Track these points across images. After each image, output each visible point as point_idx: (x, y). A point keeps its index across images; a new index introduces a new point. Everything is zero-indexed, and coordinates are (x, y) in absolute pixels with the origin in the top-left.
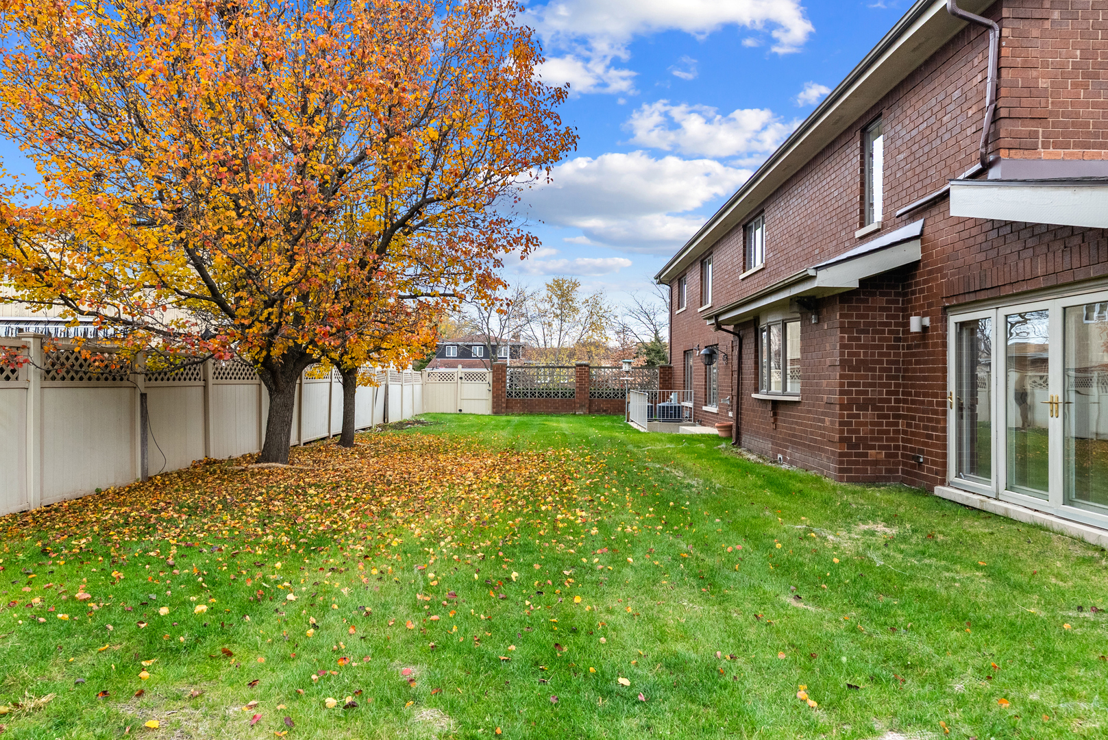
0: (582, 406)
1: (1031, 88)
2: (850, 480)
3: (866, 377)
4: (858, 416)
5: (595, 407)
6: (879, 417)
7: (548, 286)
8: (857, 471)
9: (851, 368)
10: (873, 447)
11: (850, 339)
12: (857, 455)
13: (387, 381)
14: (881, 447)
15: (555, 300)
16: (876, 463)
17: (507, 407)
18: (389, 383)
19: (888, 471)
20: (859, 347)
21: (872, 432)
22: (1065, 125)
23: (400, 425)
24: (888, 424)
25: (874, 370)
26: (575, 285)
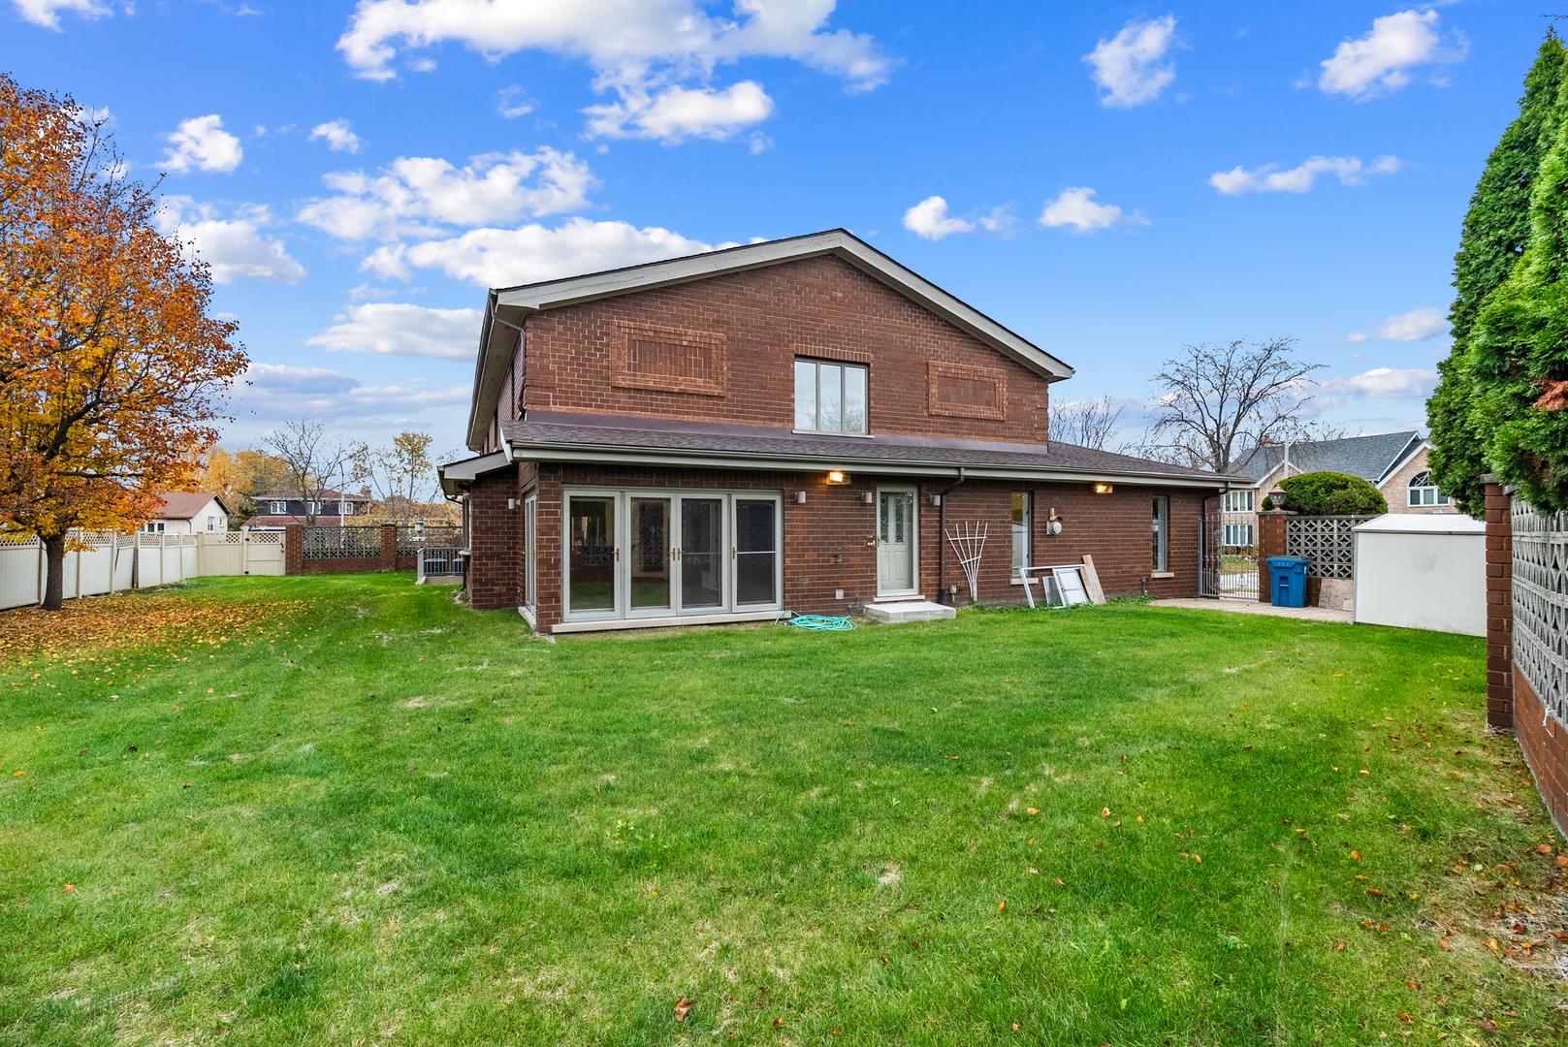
0: (387, 564)
1: (544, 368)
2: (480, 608)
3: (492, 538)
4: (487, 564)
5: (402, 565)
6: (502, 564)
7: (396, 440)
8: (486, 601)
9: (482, 532)
10: (498, 585)
11: (480, 513)
12: (486, 590)
13: (136, 544)
14: (503, 585)
15: (405, 455)
16: (500, 595)
17: (303, 568)
18: (139, 546)
19: (508, 600)
20: (486, 518)
21: (497, 574)
22: (567, 392)
23: (151, 590)
24: (509, 569)
25: (498, 533)
26: (427, 440)
